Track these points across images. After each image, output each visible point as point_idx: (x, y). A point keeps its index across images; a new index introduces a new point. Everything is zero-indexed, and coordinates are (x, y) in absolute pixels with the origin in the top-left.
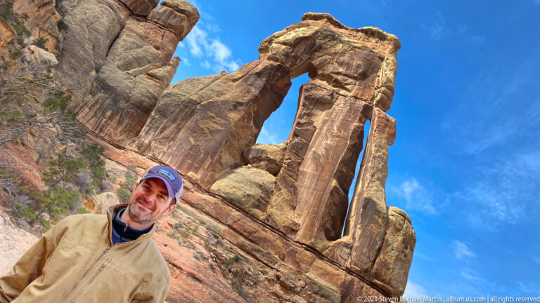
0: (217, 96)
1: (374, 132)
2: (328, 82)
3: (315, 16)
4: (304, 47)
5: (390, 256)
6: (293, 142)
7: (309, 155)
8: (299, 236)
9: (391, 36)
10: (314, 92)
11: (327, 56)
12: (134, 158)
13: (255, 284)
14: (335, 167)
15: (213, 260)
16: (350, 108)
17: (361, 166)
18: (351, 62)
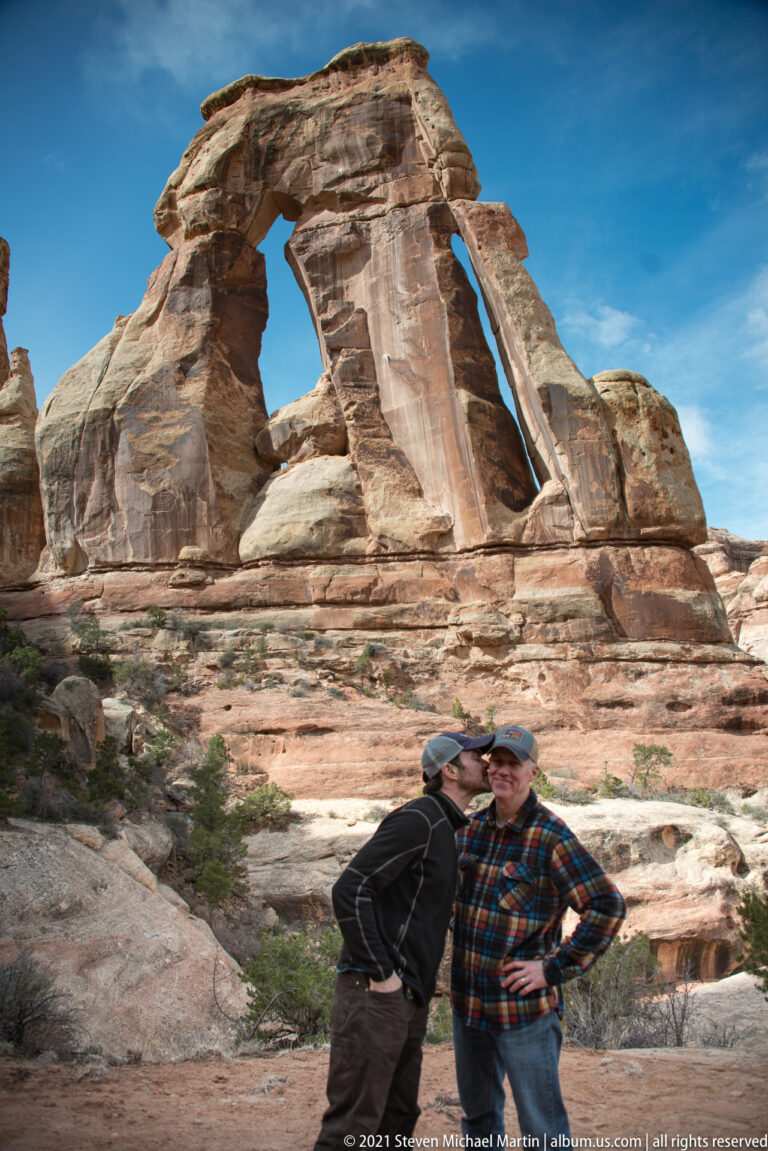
0: (138, 373)
1: (479, 252)
2: (331, 210)
3: (224, 96)
4: (241, 171)
5: (643, 469)
6: (338, 367)
7: (384, 373)
8: (460, 540)
9: (394, 43)
10: (316, 245)
11: (298, 162)
12: (69, 589)
13: (434, 673)
14: (446, 364)
15: (330, 681)
16: (406, 233)
17: (496, 331)
18: (350, 142)
